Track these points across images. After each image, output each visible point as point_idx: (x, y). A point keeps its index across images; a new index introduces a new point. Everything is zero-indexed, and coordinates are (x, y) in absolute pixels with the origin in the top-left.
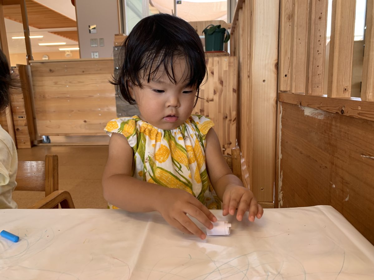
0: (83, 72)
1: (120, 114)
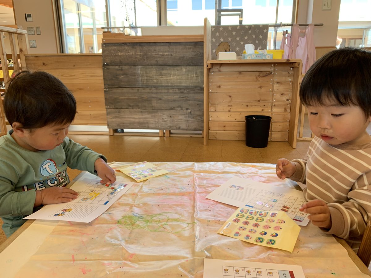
0: (74, 66)
1: (109, 107)
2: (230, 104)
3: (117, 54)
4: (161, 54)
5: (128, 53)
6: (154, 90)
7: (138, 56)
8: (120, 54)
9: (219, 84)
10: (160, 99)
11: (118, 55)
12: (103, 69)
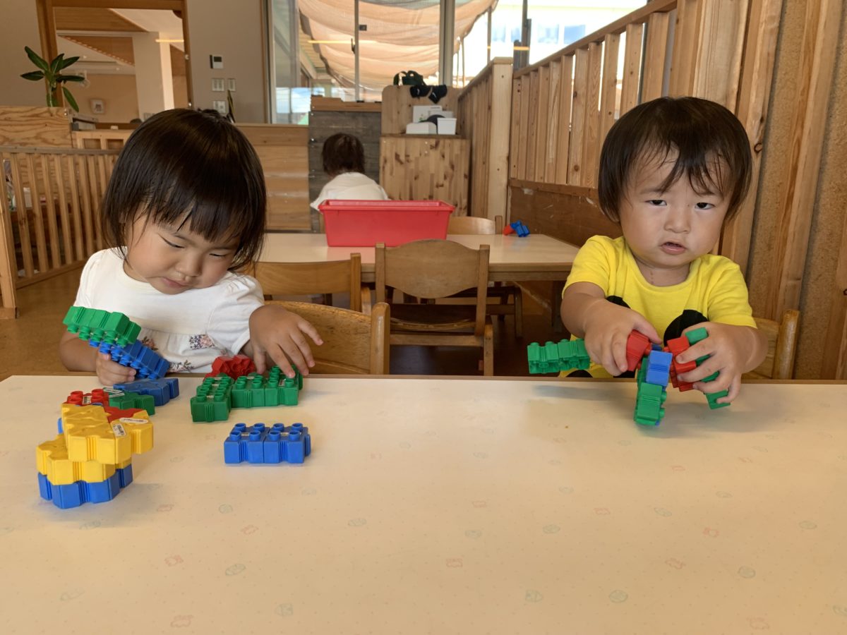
3: (331, 127)
5: (347, 125)
7: (360, 131)
8: (334, 127)
11: (332, 129)
12: (309, 148)
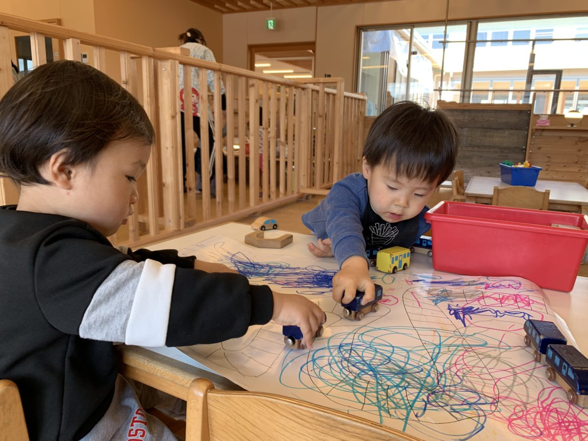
2: (548, 164)
4: (487, 119)
6: (476, 149)
9: (539, 146)
10: (481, 157)
